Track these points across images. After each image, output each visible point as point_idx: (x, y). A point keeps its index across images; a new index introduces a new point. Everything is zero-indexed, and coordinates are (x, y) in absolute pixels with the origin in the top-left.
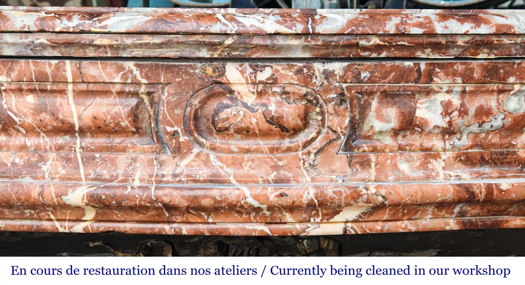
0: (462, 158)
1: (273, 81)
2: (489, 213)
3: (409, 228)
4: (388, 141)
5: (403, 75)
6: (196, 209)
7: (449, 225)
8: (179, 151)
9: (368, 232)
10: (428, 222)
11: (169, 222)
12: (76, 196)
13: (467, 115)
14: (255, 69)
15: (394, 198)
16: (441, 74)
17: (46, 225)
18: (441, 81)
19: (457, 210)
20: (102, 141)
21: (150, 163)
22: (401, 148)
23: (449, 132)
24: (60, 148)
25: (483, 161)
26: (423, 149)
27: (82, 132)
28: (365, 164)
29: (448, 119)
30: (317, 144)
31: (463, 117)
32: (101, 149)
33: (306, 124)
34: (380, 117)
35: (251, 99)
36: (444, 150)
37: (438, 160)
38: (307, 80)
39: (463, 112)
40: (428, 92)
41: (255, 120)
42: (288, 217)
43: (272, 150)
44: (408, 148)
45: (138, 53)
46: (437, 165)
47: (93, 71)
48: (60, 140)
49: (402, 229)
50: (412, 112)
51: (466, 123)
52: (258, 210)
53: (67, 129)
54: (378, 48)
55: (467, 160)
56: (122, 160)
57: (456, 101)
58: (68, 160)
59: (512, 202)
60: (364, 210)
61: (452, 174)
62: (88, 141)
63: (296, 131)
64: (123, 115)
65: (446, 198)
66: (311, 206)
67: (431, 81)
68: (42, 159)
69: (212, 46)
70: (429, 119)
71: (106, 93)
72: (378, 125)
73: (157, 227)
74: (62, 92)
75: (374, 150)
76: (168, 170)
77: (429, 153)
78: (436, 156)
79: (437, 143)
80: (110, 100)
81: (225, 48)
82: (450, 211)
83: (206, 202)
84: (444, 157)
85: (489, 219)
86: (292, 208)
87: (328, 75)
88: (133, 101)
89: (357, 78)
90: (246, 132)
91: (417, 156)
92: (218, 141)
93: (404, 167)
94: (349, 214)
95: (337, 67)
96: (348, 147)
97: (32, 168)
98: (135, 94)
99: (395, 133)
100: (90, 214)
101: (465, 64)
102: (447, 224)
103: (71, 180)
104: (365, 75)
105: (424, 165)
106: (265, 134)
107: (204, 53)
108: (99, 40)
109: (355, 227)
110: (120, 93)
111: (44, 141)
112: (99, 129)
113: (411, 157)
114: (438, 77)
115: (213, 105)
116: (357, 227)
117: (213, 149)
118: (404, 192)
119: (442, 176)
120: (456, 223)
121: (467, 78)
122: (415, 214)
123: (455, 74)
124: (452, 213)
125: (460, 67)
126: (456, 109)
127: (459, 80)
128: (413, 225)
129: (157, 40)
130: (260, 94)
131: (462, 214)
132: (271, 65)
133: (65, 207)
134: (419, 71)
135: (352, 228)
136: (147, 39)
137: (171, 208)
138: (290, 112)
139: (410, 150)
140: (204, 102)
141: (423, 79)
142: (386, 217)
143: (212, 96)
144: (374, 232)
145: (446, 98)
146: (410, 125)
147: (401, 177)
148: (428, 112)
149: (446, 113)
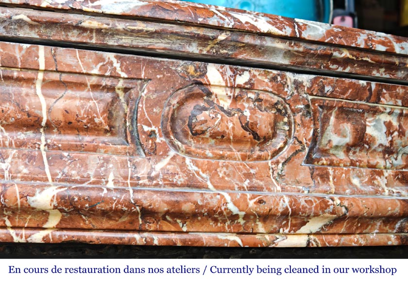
0: (400, 177)
1: (250, 86)
3: (360, 242)
4: (341, 155)
5: (358, 93)
7: (391, 240)
8: (154, 152)
9: (327, 245)
11: (140, 231)
12: (44, 198)
13: (404, 136)
14: (235, 72)
15: (355, 210)
16: (387, 95)
18: (386, 102)
19: (398, 225)
20: (70, 138)
21: (124, 164)
22: (353, 164)
23: (389, 151)
24: (21, 144)
26: (370, 166)
27: (49, 127)
28: (324, 177)
29: (390, 138)
30: (285, 153)
31: (401, 137)
32: (69, 148)
33: (274, 135)
34: (338, 132)
35: (226, 104)
36: (385, 168)
37: (382, 176)
38: (279, 89)
40: (375, 112)
41: (232, 126)
42: (261, 227)
43: (244, 158)
44: (358, 163)
45: (126, 41)
46: (381, 181)
47: (69, 58)
48: (22, 136)
49: (355, 243)
50: (364, 129)
51: (403, 144)
52: (234, 217)
53: (32, 124)
54: (345, 62)
55: (403, 179)
56: (94, 160)
58: (31, 158)
60: (326, 221)
61: (394, 191)
62: (55, 137)
63: (266, 140)
64: (98, 110)
65: (395, 212)
67: (378, 101)
69: (204, 40)
70: (376, 137)
71: (80, 86)
72: (336, 140)
73: (127, 236)
74: (30, 81)
75: (331, 164)
76: (143, 172)
78: (380, 174)
80: (84, 93)
81: (215, 44)
82: (392, 226)
83: (187, 207)
84: (386, 174)
86: (265, 217)
87: (298, 85)
88: (108, 96)
89: (322, 91)
90: (220, 137)
91: (365, 171)
92: (193, 144)
93: (356, 181)
94: (314, 226)
95: (305, 79)
96: (309, 160)
98: (111, 89)
99: (348, 148)
100: (53, 221)
101: (404, 88)
102: (389, 239)
104: (328, 89)
105: (371, 181)
106: (238, 141)
107: (194, 49)
108: (88, 22)
109: (317, 240)
110: (95, 87)
111: (3, 135)
112: (69, 124)
113: (360, 172)
114: (384, 98)
115: (189, 108)
116: (319, 240)
117: (188, 153)
118: (363, 205)
119: (387, 192)
120: (396, 238)
122: (366, 229)
123: (397, 96)
124: (394, 229)
126: (396, 130)
127: (400, 102)
128: (363, 239)
129: (152, 27)
130: (236, 99)
131: (401, 230)
132: (250, 69)
133: (27, 210)
134: (370, 90)
135: (315, 240)
136: (140, 26)
138: (263, 120)
139: (360, 167)
140: (181, 103)
141: (373, 98)
142: (343, 230)
143: (191, 97)
144: (332, 246)
145: (388, 118)
146: (361, 141)
147: (356, 191)
148: (375, 130)
149: (389, 133)
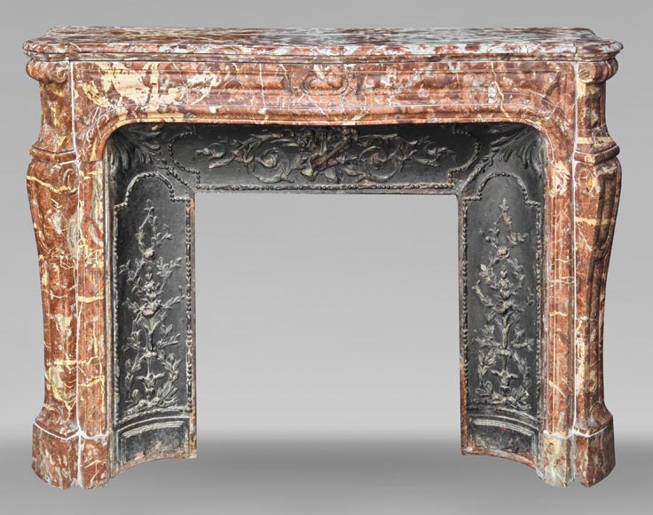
0: (398, 98)
1: (330, 70)
2: (409, 118)
4: (371, 91)
5: (375, 68)
6: (303, 115)
8: (298, 95)
10: (386, 121)
11: (294, 120)
12: (262, 111)
13: (399, 82)
14: (324, 67)
15: (372, 112)
16: (389, 68)
17: (251, 121)
18: (388, 70)
19: (396, 116)
20: (271, 91)
21: (288, 99)
22: (376, 94)
23: (392, 88)
24: (256, 94)
25: (405, 99)
26: (384, 94)
27: (264, 88)
28: (363, 100)
29: (392, 84)
30: (346, 93)
31: (397, 83)
32: (271, 94)
33: (342, 86)
34: (368, 83)
35: (322, 77)
36: (391, 95)
38: (342, 70)
39: (397, 81)
40: (385, 74)
41: (324, 84)
42: (336, 119)
43: (330, 95)
45: (284, 61)
46: (389, 100)
47: (269, 67)
48: (256, 91)
50: (379, 82)
51: (399, 85)
52: (325, 116)
53: (259, 87)
54: (365, 60)
55: (400, 98)
56: (278, 98)
57: (395, 77)
58: (259, 98)
59: (416, 114)
60: (362, 116)
61: (394, 103)
62: (266, 91)
63: (338, 88)
64: (278, 82)
66: (343, 114)
67: (385, 70)
68: (250, 98)
69: (309, 60)
70: (385, 84)
71: (272, 75)
72: (367, 86)
73: (290, 122)
74: (258, 74)
75: (366, 95)
76: (294, 102)
77: (386, 96)
78: (389, 97)
79: (389, 92)
80: (274, 77)
81: (313, 60)
83: (307, 113)
84: (391, 97)
85: (408, 120)
86: (337, 115)
87: (349, 68)
88: (282, 78)
89: (359, 69)
90: (321, 88)
91: (382, 97)
92: (311, 92)
93: (377, 101)
94: (357, 118)
95: (352, 66)
96: (357, 94)
97: (247, 101)
98: (283, 75)
99: (374, 88)
100: (267, 118)
101: (397, 64)
103: (261, 106)
104: (362, 68)
105: (384, 100)
106: (328, 89)
107: (307, 62)
108: (272, 58)
110: (278, 75)
111: (251, 91)
112: (270, 87)
113: (379, 97)
115: (310, 79)
117: (310, 94)
118: (377, 110)
119: (390, 104)
121: (398, 69)
122: (381, 118)
123: (394, 68)
124: (394, 117)
125: (395, 65)
126: (395, 80)
127: (395, 70)
128: (381, 122)
129: (291, 58)
130: (326, 75)
131: (398, 118)
132: (329, 65)
133: (259, 115)
134: (381, 67)
136: (288, 57)
137: (294, 115)
138: (336, 81)
139: (379, 95)
140: (306, 78)
141: (382, 70)
142: (370, 119)
143: (309, 76)
145: (391, 76)
146: (378, 86)
147: (376, 105)
148: (385, 81)
149: (391, 81)
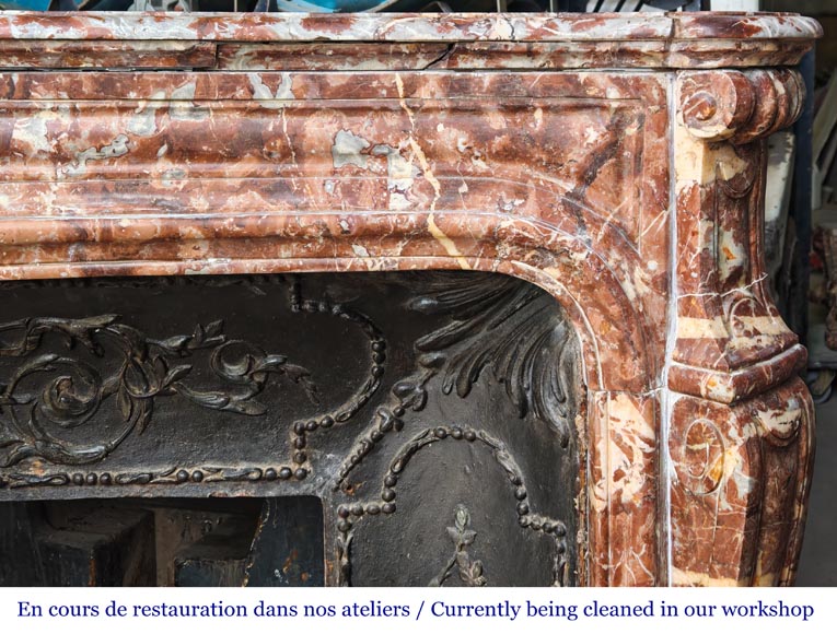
2: (116, 257)
10: (37, 267)
25: (104, 193)
57: (66, 121)
59: (143, 243)
79: (46, 170)
85: (117, 265)
121: (75, 92)
125: (62, 78)
